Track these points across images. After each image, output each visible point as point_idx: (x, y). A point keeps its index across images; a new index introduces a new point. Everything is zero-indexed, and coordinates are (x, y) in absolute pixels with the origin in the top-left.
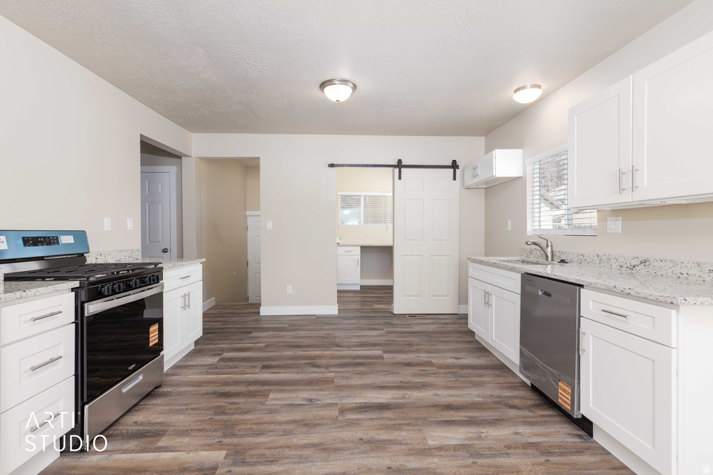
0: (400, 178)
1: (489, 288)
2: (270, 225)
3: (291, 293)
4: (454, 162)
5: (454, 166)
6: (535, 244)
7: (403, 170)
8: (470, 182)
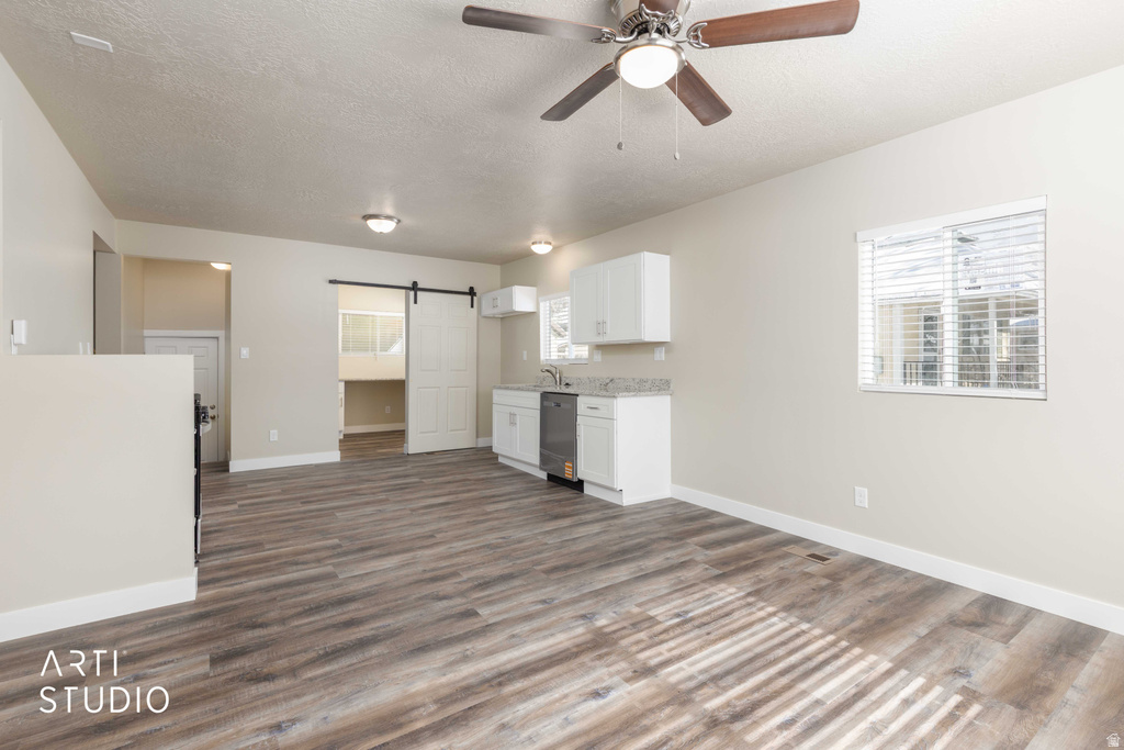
0: (416, 302)
1: (514, 410)
2: (245, 352)
3: (276, 439)
4: (472, 289)
5: (472, 292)
6: (548, 371)
7: (419, 293)
8: (487, 311)
